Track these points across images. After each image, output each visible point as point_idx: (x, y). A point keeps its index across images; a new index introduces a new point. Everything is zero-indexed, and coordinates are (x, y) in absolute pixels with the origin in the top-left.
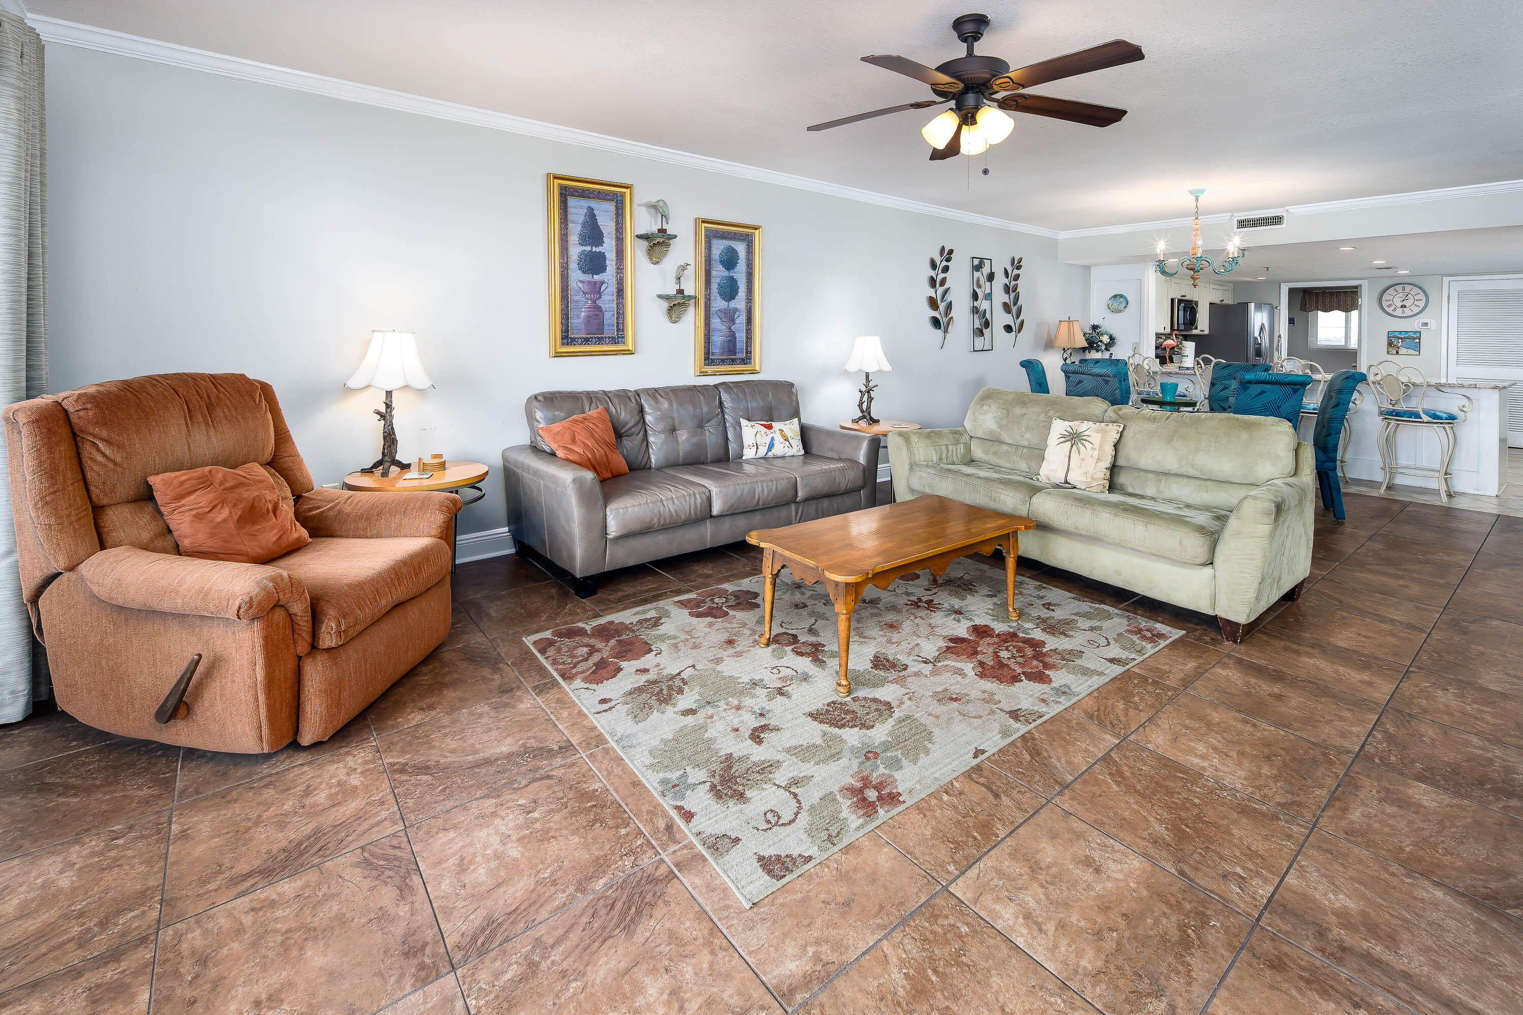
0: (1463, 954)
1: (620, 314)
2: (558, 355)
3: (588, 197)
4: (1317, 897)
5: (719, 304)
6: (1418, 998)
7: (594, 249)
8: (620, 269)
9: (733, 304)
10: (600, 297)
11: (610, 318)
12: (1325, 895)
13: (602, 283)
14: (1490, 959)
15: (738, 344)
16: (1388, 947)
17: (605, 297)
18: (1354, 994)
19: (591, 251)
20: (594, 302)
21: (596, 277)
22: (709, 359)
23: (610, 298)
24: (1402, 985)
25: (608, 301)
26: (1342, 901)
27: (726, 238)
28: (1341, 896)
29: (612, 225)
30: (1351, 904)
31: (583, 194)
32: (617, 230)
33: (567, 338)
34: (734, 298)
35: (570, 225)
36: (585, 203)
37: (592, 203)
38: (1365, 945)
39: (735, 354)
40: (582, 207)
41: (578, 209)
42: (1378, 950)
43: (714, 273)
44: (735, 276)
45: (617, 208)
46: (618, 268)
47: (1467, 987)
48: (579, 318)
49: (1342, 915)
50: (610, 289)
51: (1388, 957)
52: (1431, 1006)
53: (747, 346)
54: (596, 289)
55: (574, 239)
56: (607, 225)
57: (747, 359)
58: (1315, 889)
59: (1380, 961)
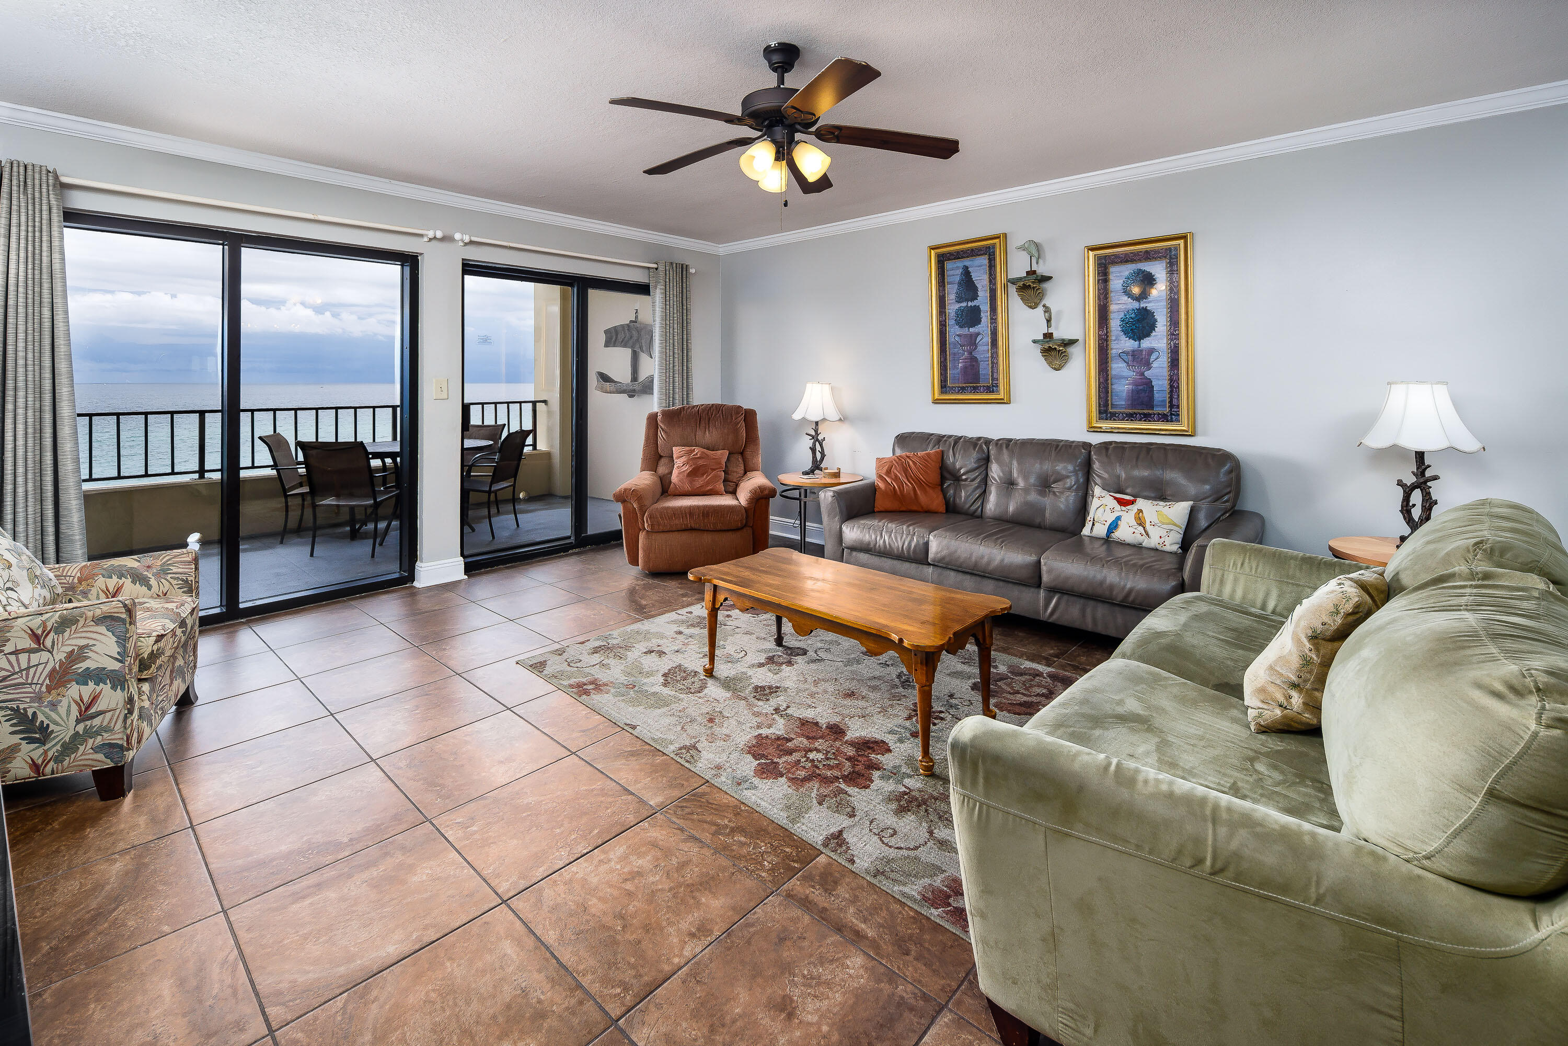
0: (339, 922)
1: (995, 364)
2: (936, 402)
3: (963, 257)
4: (432, 863)
5: (1122, 344)
6: (334, 873)
7: (970, 304)
8: (994, 320)
9: (1146, 343)
10: (976, 349)
11: (985, 369)
12: (431, 868)
13: (978, 334)
14: (324, 938)
15: (1156, 395)
16: (373, 879)
17: (980, 348)
18: (357, 843)
19: (967, 306)
20: (971, 353)
21: (972, 330)
22: (1106, 410)
23: (985, 348)
24: (346, 870)
25: (983, 349)
26: (420, 876)
27: (1132, 261)
28: (424, 878)
29: (986, 277)
30: (415, 879)
31: (958, 256)
32: (990, 281)
33: (944, 387)
34: (1148, 335)
35: (947, 287)
36: (960, 264)
37: (967, 262)
38: (382, 868)
39: (1152, 407)
40: (958, 268)
41: (954, 270)
42: (374, 872)
43: (1113, 307)
44: (1150, 306)
45: (990, 260)
46: (991, 319)
47: (320, 906)
48: (956, 368)
49: (411, 868)
50: (985, 340)
51: (366, 875)
52: (325, 875)
53: (1171, 398)
54: (972, 341)
55: (951, 296)
56: (981, 279)
57: (1172, 415)
58: (439, 865)
59: (367, 868)
